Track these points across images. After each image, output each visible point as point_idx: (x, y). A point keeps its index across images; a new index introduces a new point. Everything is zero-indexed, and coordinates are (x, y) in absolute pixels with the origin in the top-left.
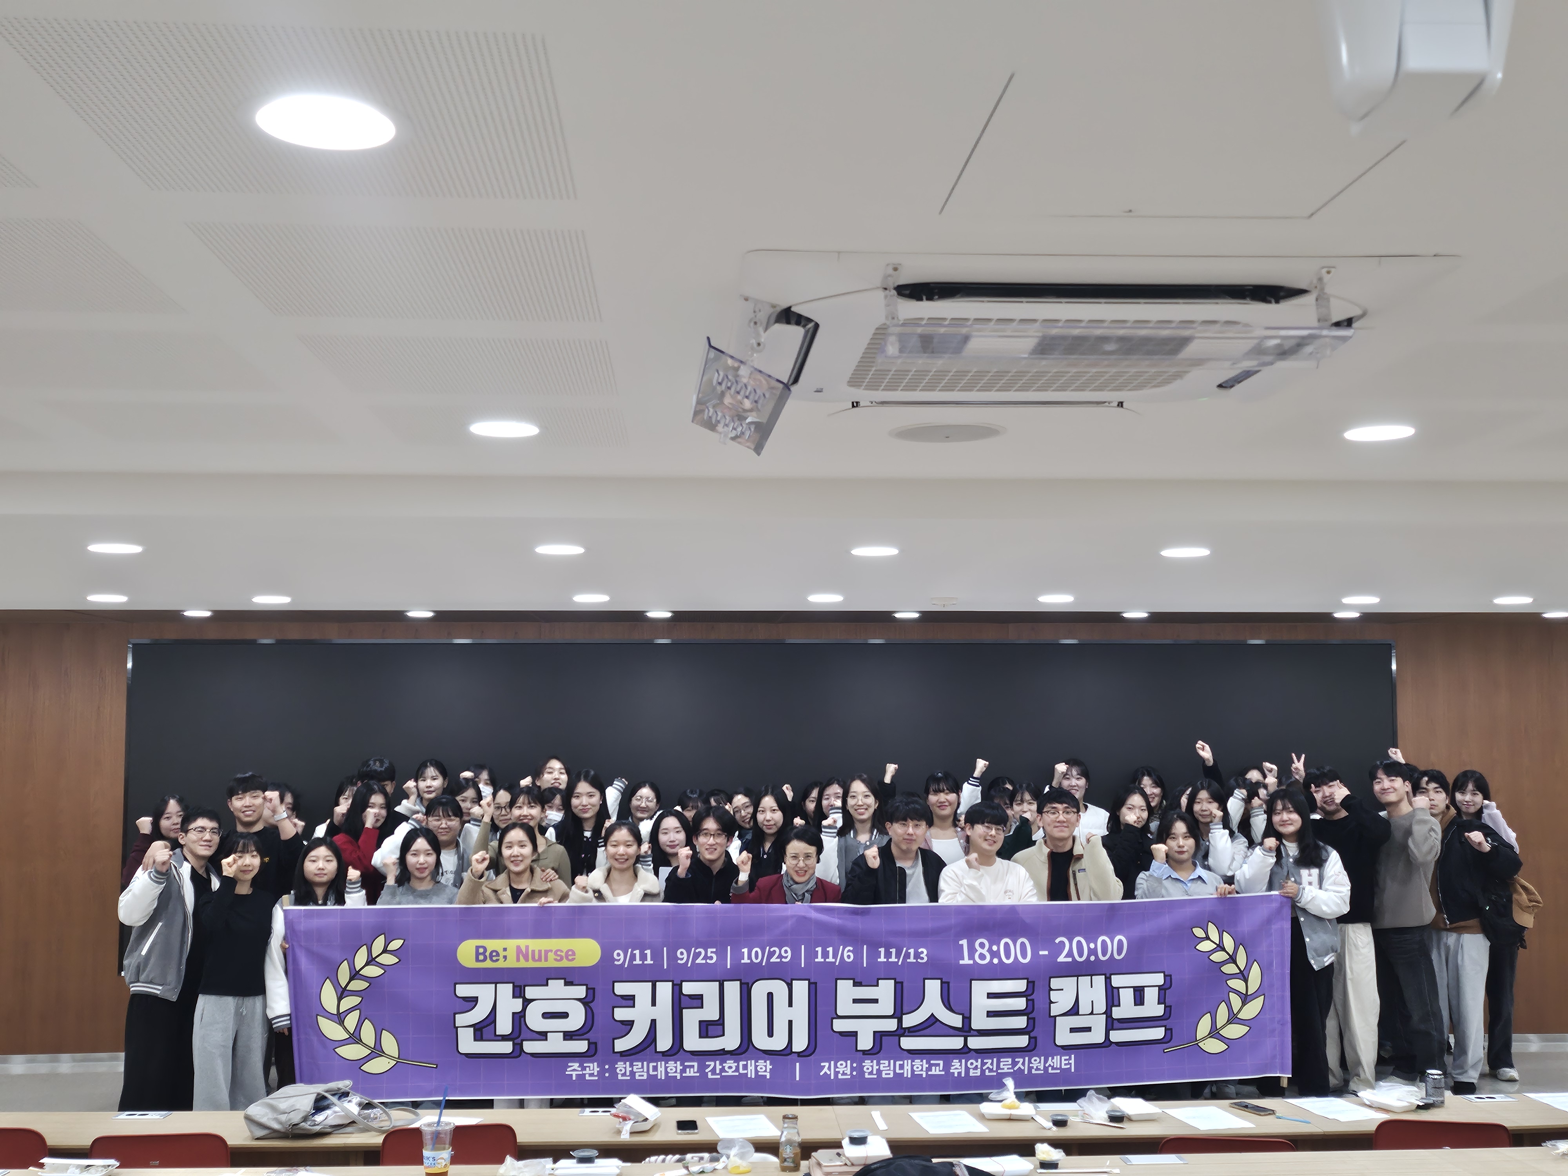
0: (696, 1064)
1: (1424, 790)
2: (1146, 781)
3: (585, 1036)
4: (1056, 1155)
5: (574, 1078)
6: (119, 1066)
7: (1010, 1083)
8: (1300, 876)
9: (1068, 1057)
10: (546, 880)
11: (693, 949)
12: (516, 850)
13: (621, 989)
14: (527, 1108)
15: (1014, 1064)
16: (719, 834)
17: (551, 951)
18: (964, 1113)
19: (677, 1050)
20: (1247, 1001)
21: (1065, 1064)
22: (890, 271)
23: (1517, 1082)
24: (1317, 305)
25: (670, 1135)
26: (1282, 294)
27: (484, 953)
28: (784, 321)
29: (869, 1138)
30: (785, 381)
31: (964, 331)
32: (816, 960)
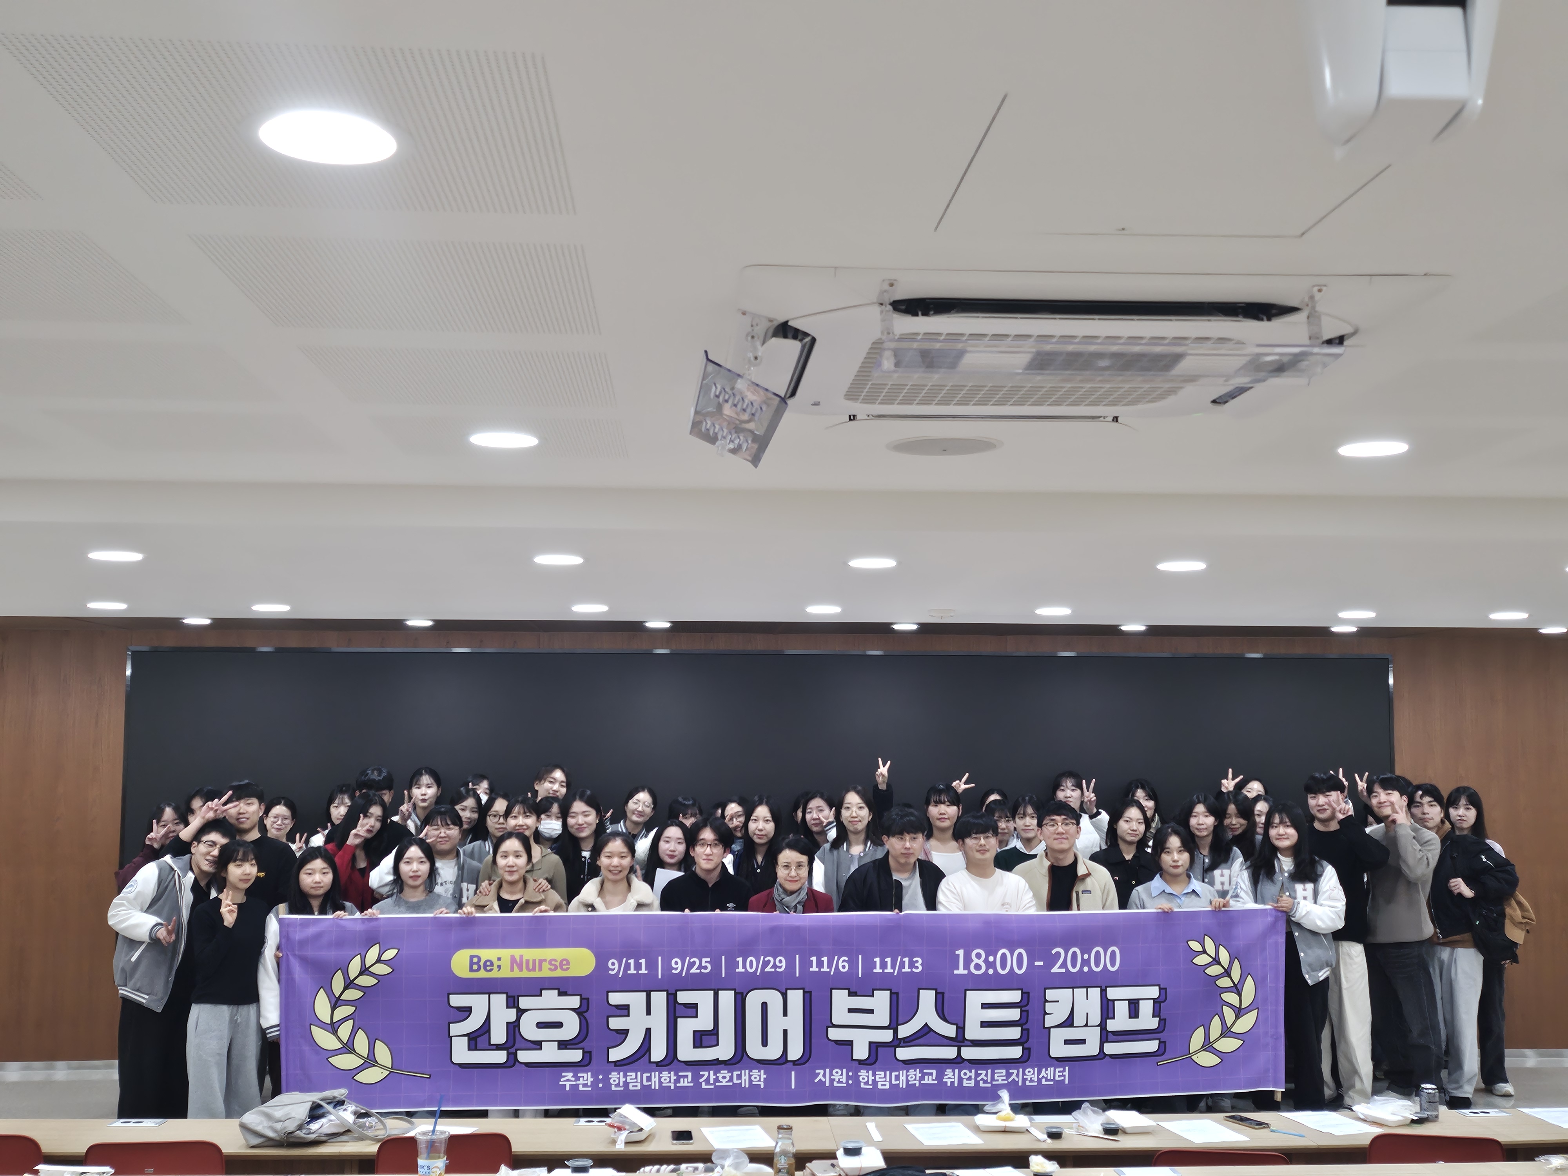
0: (689, 1074)
1: (1418, 804)
2: (1140, 794)
3: (581, 1045)
4: (1051, 1166)
5: (568, 1089)
6: (114, 1074)
7: (1005, 1095)
8: (1295, 891)
9: (1062, 1069)
10: (539, 890)
11: (688, 958)
12: (511, 860)
13: (616, 998)
14: (523, 1117)
15: (1009, 1075)
16: (716, 844)
17: (545, 960)
18: (959, 1124)
19: (671, 1060)
20: (1241, 1014)
21: (1059, 1076)
22: (886, 287)
23: (1512, 1098)
24: (1309, 323)
25: (665, 1145)
26: (1274, 311)
27: (478, 963)
28: (782, 336)
29: (863, 1148)
30: (783, 396)
31: (960, 346)
32: (811, 969)
